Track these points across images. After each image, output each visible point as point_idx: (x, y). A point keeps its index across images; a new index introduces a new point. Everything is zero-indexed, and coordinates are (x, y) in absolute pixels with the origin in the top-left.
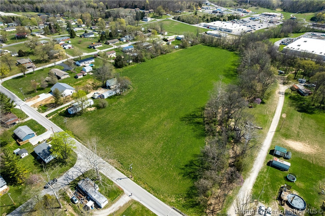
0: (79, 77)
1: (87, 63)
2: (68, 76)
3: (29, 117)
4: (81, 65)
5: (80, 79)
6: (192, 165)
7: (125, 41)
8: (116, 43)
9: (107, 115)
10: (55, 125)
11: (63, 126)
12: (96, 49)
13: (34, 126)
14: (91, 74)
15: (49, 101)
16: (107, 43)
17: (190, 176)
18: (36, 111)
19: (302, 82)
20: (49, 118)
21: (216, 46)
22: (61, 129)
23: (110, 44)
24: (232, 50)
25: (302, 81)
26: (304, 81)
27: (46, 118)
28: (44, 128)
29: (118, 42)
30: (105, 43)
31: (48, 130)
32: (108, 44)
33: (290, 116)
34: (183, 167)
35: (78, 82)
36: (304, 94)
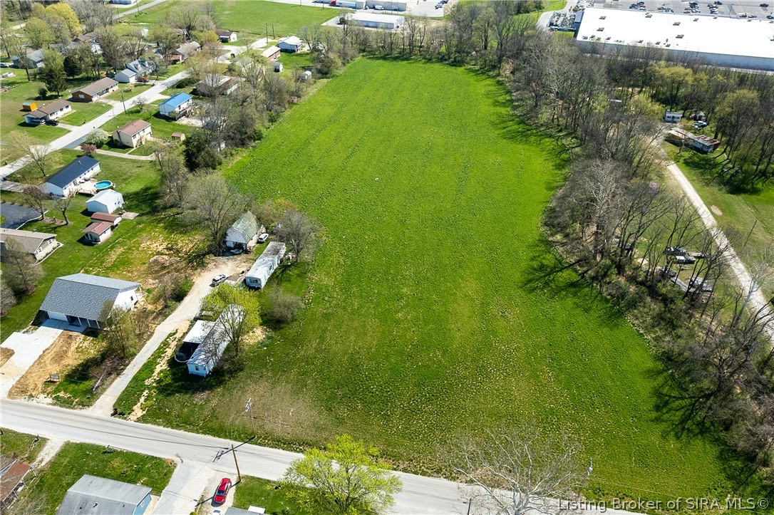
0: (103, 238)
1: (81, 180)
2: (54, 243)
3: (45, 440)
4: (66, 192)
5: (111, 244)
6: (666, 403)
7: (133, 80)
8: (110, 91)
9: (322, 339)
10: (182, 432)
11: (215, 424)
12: (60, 125)
13: (106, 466)
14: (131, 215)
15: (70, 354)
16: (82, 96)
17: (688, 429)
18: (50, 406)
19: (675, 120)
20: (133, 417)
21: (404, 56)
22: (217, 439)
23: (95, 99)
24: (456, 63)
25: (673, 117)
26: (678, 118)
27: (117, 419)
28: (153, 458)
29: (116, 88)
30: (71, 96)
31: (177, 460)
32: (88, 99)
33: (726, 209)
34: (654, 414)
35: (114, 257)
36: (705, 150)
